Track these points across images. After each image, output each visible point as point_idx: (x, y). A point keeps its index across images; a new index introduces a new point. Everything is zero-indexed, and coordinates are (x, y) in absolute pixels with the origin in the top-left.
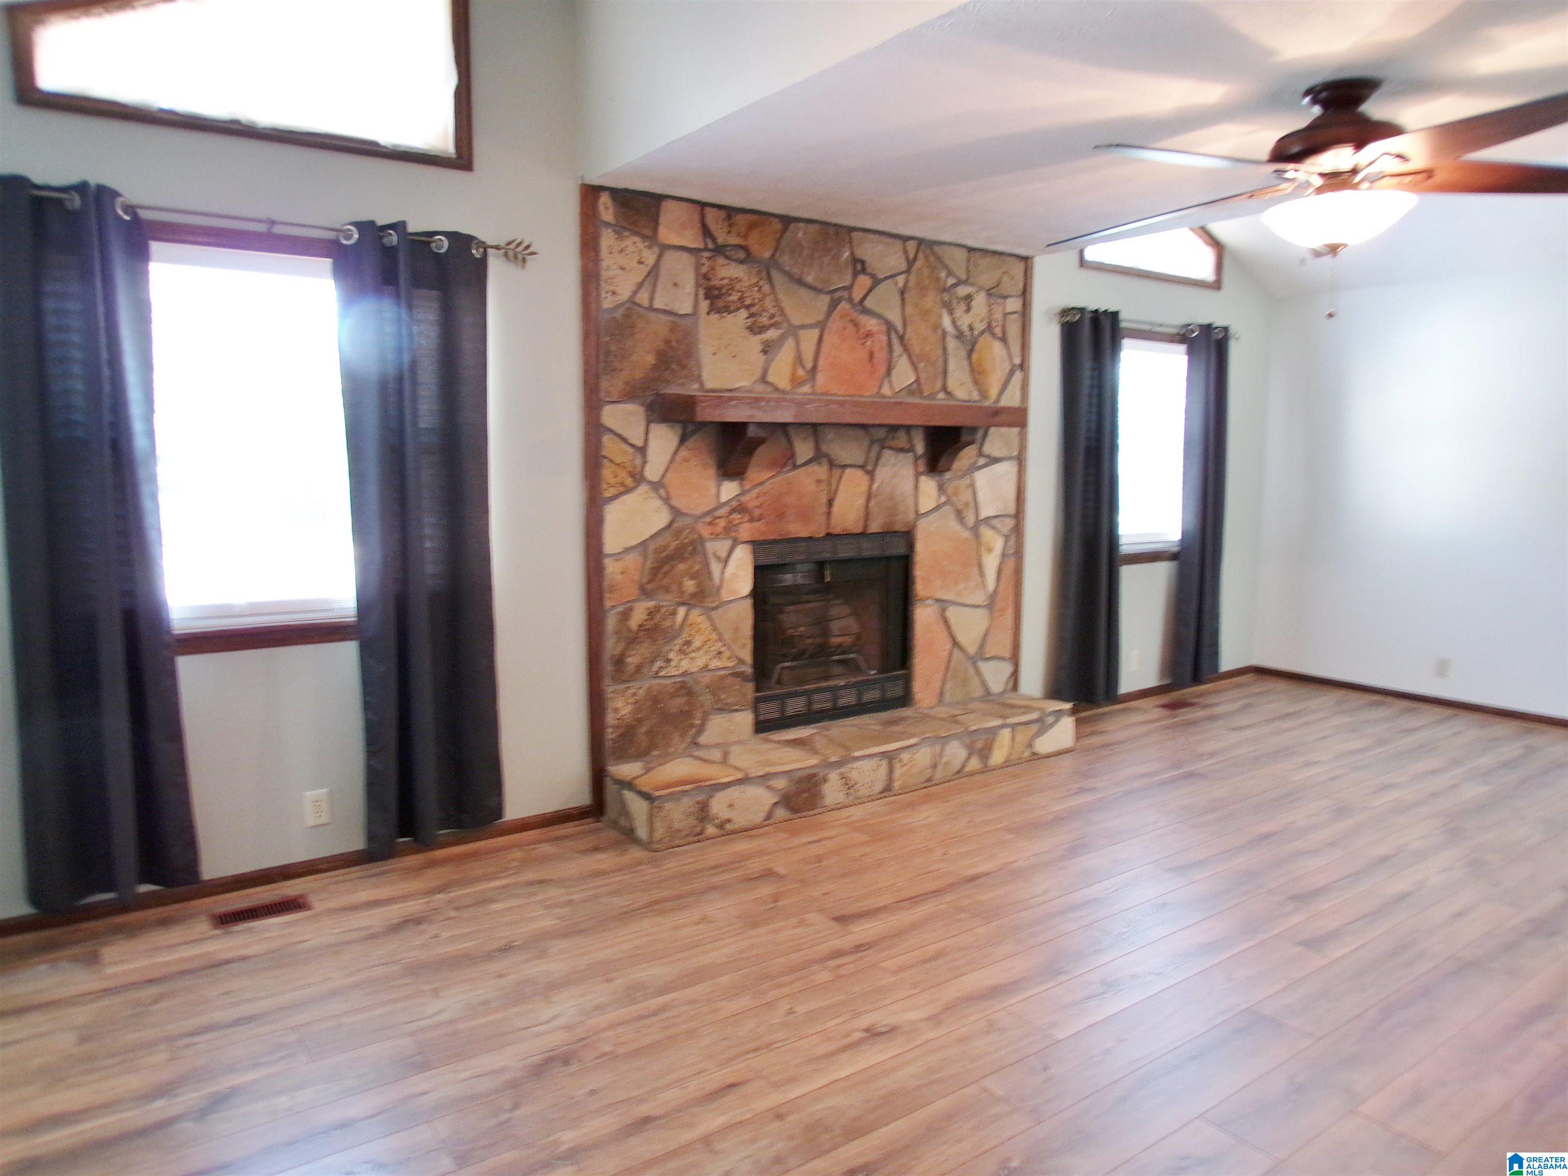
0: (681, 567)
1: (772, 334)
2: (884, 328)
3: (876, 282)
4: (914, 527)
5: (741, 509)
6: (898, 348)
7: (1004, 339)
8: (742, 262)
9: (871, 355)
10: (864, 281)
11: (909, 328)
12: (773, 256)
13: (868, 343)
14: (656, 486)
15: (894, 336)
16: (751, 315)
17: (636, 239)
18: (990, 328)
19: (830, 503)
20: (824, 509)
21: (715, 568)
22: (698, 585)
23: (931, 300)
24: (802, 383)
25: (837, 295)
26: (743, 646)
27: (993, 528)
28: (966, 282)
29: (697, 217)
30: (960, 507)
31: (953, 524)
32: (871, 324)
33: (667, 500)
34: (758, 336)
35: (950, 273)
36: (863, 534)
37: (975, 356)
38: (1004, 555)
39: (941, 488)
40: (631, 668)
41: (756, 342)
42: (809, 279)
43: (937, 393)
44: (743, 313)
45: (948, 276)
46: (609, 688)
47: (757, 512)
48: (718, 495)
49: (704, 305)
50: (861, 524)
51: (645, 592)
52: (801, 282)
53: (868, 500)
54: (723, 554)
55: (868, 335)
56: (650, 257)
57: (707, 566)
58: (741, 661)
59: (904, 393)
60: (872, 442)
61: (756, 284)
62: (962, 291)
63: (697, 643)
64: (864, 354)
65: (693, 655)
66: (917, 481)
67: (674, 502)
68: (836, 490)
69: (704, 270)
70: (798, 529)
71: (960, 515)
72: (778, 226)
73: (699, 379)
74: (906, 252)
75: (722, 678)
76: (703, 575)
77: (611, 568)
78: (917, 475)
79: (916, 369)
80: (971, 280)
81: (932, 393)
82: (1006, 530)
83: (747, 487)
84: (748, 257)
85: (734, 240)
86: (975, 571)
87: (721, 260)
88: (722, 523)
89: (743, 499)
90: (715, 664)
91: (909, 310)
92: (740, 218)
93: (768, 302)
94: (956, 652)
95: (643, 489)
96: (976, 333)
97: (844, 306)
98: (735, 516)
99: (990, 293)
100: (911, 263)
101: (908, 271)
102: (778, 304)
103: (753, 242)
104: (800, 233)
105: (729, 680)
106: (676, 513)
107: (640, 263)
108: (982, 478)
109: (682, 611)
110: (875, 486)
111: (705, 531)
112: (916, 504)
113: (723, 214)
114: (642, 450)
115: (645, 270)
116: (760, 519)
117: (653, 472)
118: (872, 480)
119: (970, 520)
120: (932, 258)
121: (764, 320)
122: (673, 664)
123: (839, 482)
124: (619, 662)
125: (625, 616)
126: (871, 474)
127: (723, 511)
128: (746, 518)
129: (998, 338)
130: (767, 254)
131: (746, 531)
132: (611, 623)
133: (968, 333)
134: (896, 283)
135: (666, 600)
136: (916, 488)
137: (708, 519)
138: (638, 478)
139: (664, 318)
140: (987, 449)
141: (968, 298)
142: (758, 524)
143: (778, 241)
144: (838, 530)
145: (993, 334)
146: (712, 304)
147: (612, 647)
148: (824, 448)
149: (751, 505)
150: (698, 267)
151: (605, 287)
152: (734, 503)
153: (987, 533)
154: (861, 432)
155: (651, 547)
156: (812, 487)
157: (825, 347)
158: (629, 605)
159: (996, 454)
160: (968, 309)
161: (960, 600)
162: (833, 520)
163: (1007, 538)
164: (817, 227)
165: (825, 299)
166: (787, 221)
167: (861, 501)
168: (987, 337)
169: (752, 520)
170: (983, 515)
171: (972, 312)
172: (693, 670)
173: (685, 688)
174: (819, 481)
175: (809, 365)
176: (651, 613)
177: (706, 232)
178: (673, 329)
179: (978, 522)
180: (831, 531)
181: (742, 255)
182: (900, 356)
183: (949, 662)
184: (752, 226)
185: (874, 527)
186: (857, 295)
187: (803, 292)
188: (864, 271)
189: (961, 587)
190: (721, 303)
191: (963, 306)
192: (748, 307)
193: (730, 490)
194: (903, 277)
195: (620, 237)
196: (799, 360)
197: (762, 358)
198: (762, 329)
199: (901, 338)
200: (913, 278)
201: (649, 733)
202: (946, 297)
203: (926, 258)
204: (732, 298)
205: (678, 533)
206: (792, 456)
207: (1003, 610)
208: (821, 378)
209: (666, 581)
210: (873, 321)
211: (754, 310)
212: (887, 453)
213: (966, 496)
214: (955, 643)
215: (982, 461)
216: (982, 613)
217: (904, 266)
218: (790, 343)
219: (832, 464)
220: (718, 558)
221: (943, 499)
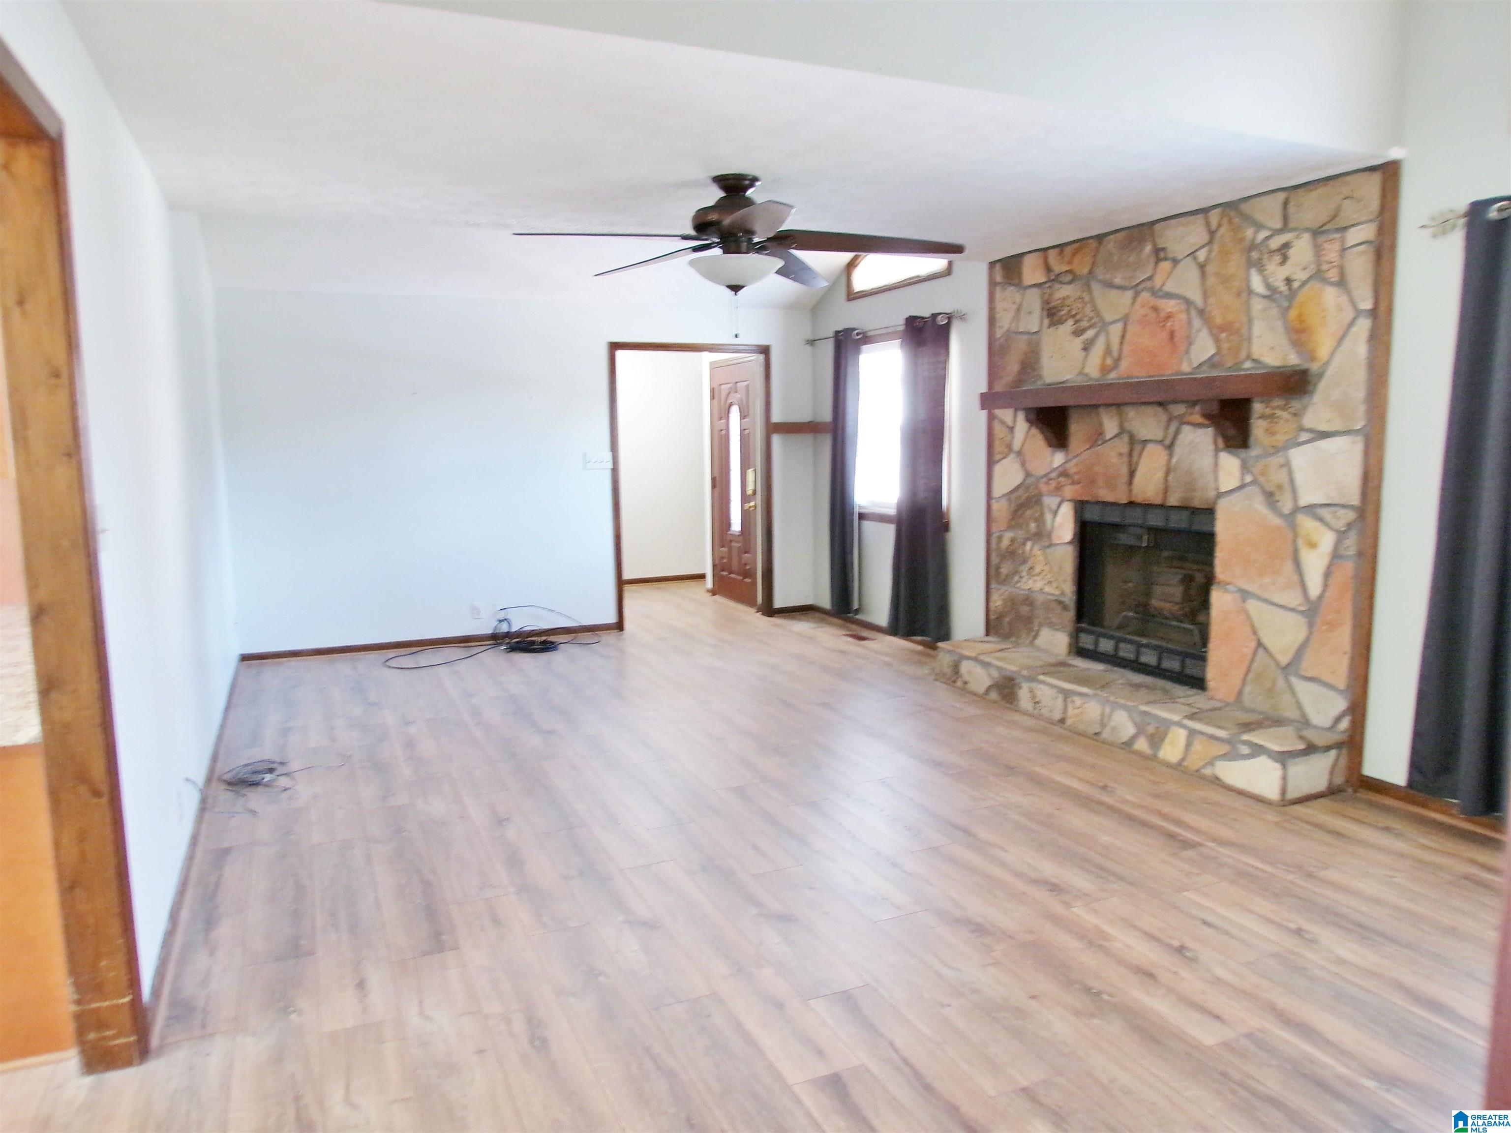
0: (1029, 513)
1: (1090, 334)
2: (1183, 306)
3: (1175, 262)
4: (1215, 503)
5: (1064, 474)
6: (1197, 322)
7: (1341, 283)
8: (1070, 283)
9: (1172, 334)
10: (1165, 266)
11: (1211, 300)
12: (1090, 272)
13: (1169, 324)
14: (1019, 453)
15: (1193, 313)
16: (1077, 322)
17: (1012, 288)
18: (1319, 275)
19: (1132, 473)
20: (1126, 479)
21: (1048, 517)
22: (1038, 527)
23: (1236, 262)
24: (1110, 371)
25: (1141, 287)
26: (1065, 581)
27: (1321, 519)
28: (1281, 231)
29: (1041, 261)
30: (1270, 487)
31: (1259, 506)
32: (1169, 306)
33: (1023, 464)
34: (1081, 337)
35: (1259, 226)
36: (1162, 506)
37: (1293, 314)
38: (1336, 555)
39: (1245, 467)
40: (1003, 577)
41: (1078, 342)
42: (1118, 281)
43: (1242, 362)
44: (1070, 322)
45: (1256, 232)
46: (993, 586)
47: (1076, 477)
48: (1051, 462)
49: (1046, 321)
50: (1161, 496)
51: (1010, 527)
52: (1111, 285)
53: (1167, 473)
54: (1054, 507)
55: (1169, 316)
56: (1018, 298)
57: (1042, 514)
58: (1063, 593)
59: (1205, 368)
60: (1170, 420)
61: (1081, 298)
62: (1276, 243)
63: (1038, 569)
64: (1164, 335)
65: (1035, 578)
66: (1216, 456)
67: (1029, 466)
68: (1137, 463)
69: (1046, 296)
70: (1107, 495)
71: (1270, 497)
72: (1093, 244)
73: (1040, 377)
74: (1208, 224)
75: (1050, 601)
76: (1040, 520)
77: (995, 506)
78: (1217, 450)
79: (1217, 341)
80: (1292, 225)
81: (1236, 364)
82: (1341, 524)
83: (1070, 457)
84: (1075, 278)
85: (1065, 268)
86: (1289, 566)
87: (1057, 286)
88: (1053, 484)
89: (1068, 466)
90: (1047, 589)
91: (1211, 281)
92: (1068, 250)
93: (1088, 310)
94: (1261, 651)
95: (1012, 456)
96: (1296, 285)
97: (1145, 295)
98: (1062, 479)
99: (1317, 233)
100: (1212, 233)
101: (1210, 242)
102: (1095, 309)
103: (1075, 266)
104: (1110, 244)
105: (1053, 605)
106: (1028, 474)
107: (1014, 303)
108: (1299, 457)
109: (1029, 544)
110: (1174, 460)
111: (1044, 488)
112: (1216, 479)
113: (1057, 250)
114: (1011, 429)
115: (1015, 307)
116: (1078, 483)
117: (1017, 445)
118: (1171, 455)
119: (1287, 506)
120: (1237, 220)
121: (1084, 324)
122: (1024, 580)
123: (1140, 455)
124: (998, 568)
125: (1000, 538)
126: (1170, 447)
127: (1054, 475)
128: (1070, 481)
129: (1332, 284)
130: (1085, 271)
131: (1069, 491)
132: (994, 541)
133: (1283, 288)
134: (1195, 258)
135: (1020, 534)
136: (1216, 465)
137: (1044, 480)
138: (1009, 447)
139: (1025, 337)
140: (1309, 421)
141: (1286, 246)
142: (1077, 487)
143: (1095, 256)
144: (1139, 499)
145: (1325, 281)
146: (1051, 321)
147: (995, 559)
148: (1127, 425)
149: (1073, 471)
150: (1042, 297)
151: (998, 324)
152: (1061, 469)
153: (1307, 524)
154: (1159, 409)
155: (1014, 496)
156: (1114, 459)
157: (1128, 337)
158: (1001, 533)
159: (1323, 427)
160: (1285, 259)
161: (1266, 595)
162: (1135, 492)
163: (1341, 535)
164: (1123, 233)
165: (1130, 294)
166: (1100, 238)
167: (1160, 474)
168: (1314, 285)
169: (1073, 483)
170: (1303, 502)
171: (1289, 263)
172: (1036, 589)
173: (1028, 600)
174: (1121, 455)
175: (1115, 354)
176: (1013, 541)
177: (1048, 269)
178: (1030, 343)
179: (1297, 510)
180: (1133, 499)
181: (1069, 277)
182: (1199, 331)
183: (1252, 661)
184: (1076, 252)
185: (1173, 500)
186: (1158, 282)
187: (1114, 293)
188: (1165, 259)
189: (1267, 580)
190: (1056, 318)
191: (1277, 258)
192: (1074, 316)
193: (1059, 458)
194: (1205, 250)
195: (1004, 290)
196: (1108, 351)
197: (1083, 354)
198: (1083, 331)
199: (1201, 312)
200: (1216, 247)
201: (1010, 623)
202: (1255, 255)
203: (1230, 222)
204: (1063, 313)
205: (1028, 488)
206: (1100, 433)
207: (1332, 626)
208: (1124, 365)
209: (1021, 521)
210: (1172, 302)
211: (1078, 317)
212: (1186, 429)
213: (1280, 477)
214: (1260, 644)
215: (1304, 436)
216: (1301, 621)
217: (1206, 238)
218: (1101, 340)
219: (1132, 440)
220: (1051, 510)
221: (1248, 479)
